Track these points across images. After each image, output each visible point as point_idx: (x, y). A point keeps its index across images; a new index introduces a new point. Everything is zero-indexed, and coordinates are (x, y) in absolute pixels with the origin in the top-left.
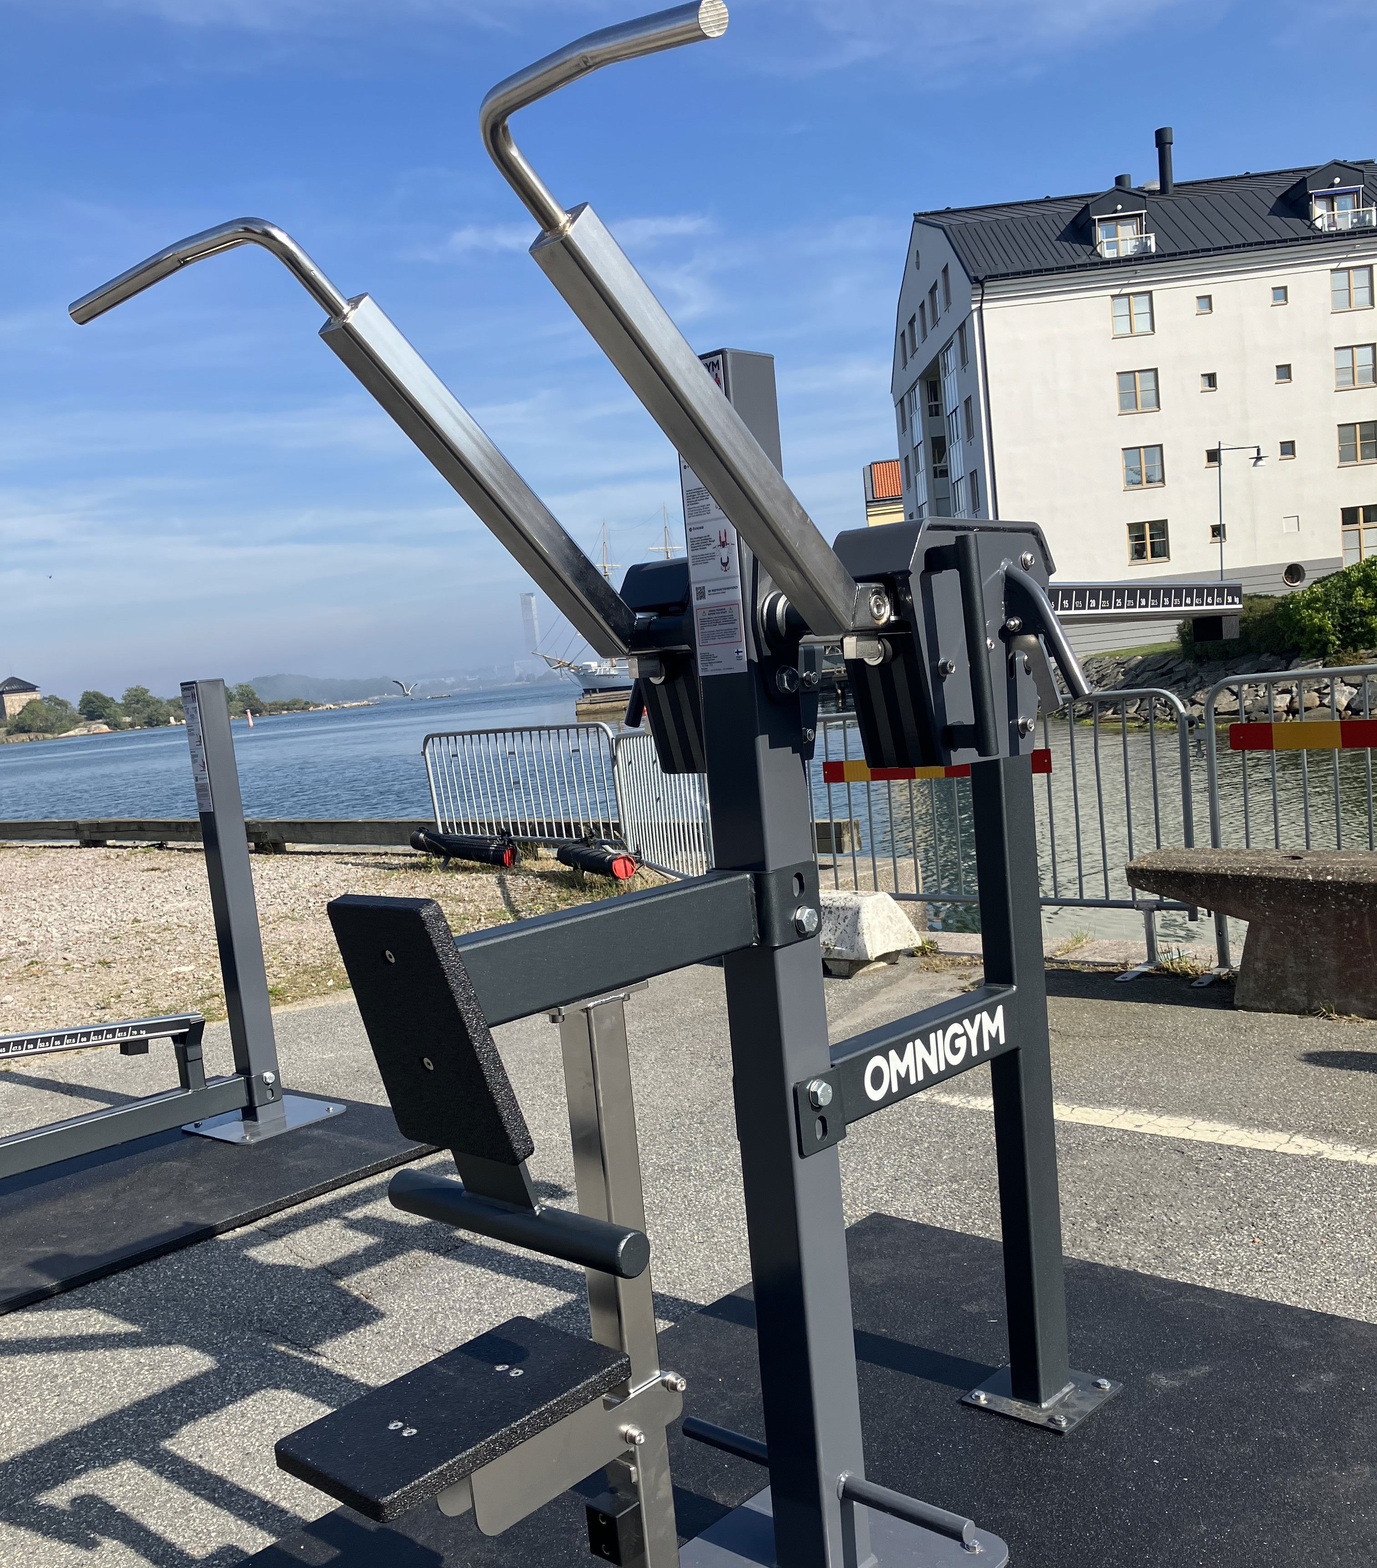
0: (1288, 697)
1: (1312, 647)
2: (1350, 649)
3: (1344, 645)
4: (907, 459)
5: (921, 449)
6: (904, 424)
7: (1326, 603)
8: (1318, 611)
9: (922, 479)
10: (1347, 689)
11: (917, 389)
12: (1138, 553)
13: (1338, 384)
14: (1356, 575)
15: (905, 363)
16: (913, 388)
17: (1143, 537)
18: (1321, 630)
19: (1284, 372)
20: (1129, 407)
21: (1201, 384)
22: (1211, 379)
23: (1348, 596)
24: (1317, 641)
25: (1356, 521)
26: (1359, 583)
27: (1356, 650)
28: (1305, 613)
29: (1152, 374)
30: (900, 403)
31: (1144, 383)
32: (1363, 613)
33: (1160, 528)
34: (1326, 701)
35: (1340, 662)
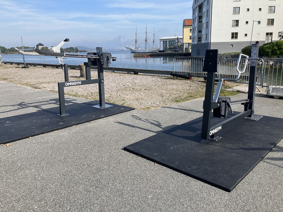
0: (262, 62)
1: (266, 55)
2: (273, 55)
3: (272, 55)
4: (194, 19)
5: (197, 18)
6: (194, 13)
7: (270, 48)
8: (268, 49)
9: (196, 23)
10: (272, 62)
11: (197, 8)
12: (232, 37)
13: (268, 12)
14: (275, 44)
15: (196, 3)
16: (196, 8)
17: (234, 35)
18: (268, 52)
19: (260, 9)
20: (234, 13)
21: (246, 10)
22: (248, 10)
23: (273, 47)
24: (267, 54)
25: (268, 35)
26: (275, 45)
27: (274, 56)
28: (266, 49)
29: (239, 8)
30: (194, 10)
31: (237, 9)
32: (276, 50)
33: (237, 34)
34: (268, 64)
35: (271, 57)
